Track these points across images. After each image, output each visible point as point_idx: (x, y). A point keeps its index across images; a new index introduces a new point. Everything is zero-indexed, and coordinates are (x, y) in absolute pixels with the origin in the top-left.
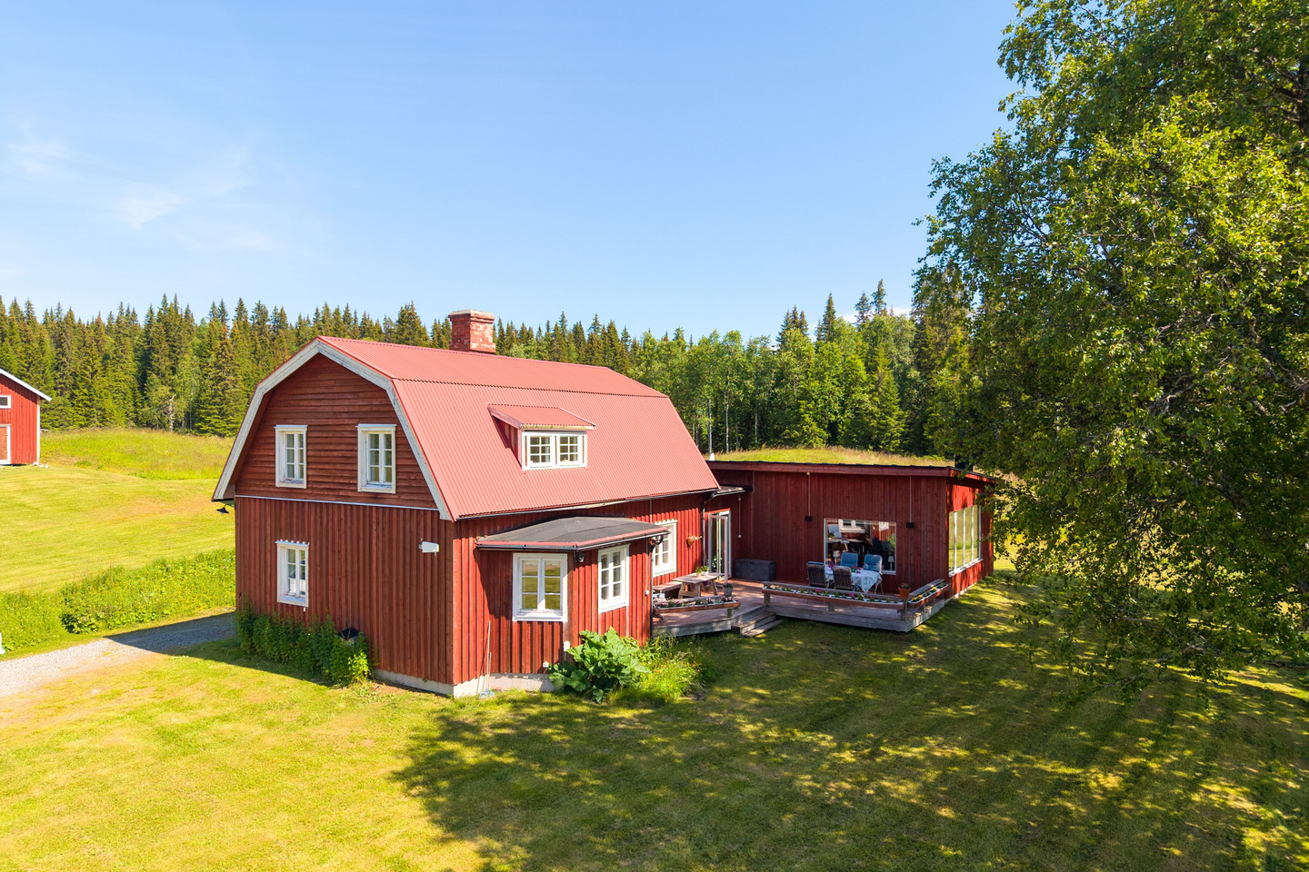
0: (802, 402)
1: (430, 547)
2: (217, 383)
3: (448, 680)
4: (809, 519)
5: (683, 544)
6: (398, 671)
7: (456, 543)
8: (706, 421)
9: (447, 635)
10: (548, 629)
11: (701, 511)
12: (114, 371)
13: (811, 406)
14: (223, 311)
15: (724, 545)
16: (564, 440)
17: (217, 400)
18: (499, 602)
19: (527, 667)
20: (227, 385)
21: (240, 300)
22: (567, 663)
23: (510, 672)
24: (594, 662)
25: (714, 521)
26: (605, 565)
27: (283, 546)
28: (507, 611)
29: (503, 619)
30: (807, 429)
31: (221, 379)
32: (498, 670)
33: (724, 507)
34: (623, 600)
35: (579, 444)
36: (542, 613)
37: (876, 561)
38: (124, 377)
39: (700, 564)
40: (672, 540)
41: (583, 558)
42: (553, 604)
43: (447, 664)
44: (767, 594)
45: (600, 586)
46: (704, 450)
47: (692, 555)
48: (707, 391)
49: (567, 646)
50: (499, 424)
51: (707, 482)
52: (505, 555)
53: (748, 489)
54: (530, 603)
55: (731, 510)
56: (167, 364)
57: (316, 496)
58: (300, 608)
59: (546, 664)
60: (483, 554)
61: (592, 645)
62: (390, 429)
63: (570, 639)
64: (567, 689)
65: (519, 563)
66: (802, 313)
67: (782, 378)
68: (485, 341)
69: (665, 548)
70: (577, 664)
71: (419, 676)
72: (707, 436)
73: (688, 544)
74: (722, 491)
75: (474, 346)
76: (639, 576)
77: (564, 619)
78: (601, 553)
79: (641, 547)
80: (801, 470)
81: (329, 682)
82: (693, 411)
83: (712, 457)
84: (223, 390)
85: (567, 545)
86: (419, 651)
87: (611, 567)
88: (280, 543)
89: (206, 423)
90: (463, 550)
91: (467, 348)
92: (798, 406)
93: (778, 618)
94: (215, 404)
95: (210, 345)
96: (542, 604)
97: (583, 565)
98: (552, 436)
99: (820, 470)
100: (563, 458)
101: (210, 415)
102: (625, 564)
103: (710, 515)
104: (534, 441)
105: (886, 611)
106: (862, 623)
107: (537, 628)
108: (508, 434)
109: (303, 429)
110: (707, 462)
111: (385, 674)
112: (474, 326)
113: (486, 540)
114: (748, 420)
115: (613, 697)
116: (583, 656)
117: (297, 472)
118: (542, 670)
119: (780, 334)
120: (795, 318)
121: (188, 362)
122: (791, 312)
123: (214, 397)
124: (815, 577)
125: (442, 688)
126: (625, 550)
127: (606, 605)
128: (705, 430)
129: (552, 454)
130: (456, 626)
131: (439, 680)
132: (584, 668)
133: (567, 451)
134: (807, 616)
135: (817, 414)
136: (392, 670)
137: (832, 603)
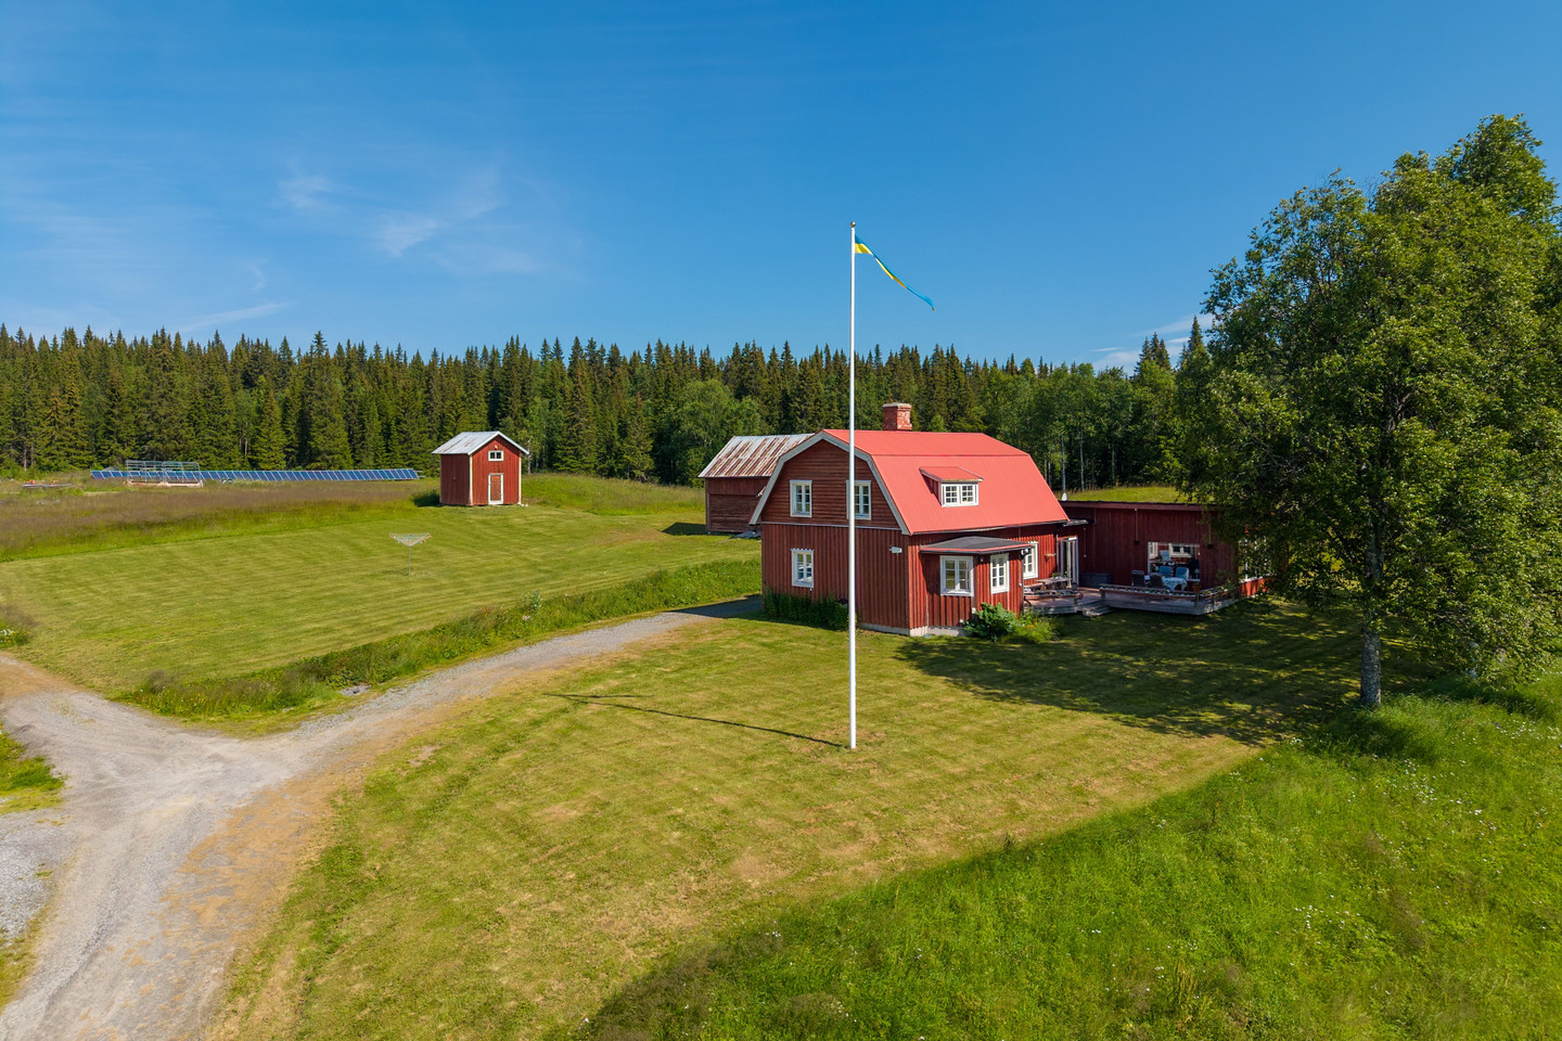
0: (1161, 437)
1: (897, 550)
2: (572, 424)
3: (907, 626)
4: (1136, 543)
5: (1043, 559)
6: (875, 623)
7: (910, 547)
8: (1059, 458)
9: (906, 600)
10: (962, 600)
11: (1055, 536)
12: (470, 414)
13: (1171, 441)
14: (558, 350)
15: (1072, 559)
16: (964, 488)
17: (573, 441)
18: (933, 586)
19: (950, 623)
20: (580, 426)
21: (577, 338)
22: (974, 620)
23: (940, 626)
24: (990, 619)
25: (1065, 544)
26: (994, 565)
27: (795, 552)
28: (938, 592)
29: (935, 595)
30: (1168, 466)
31: (575, 421)
32: (932, 625)
33: (1073, 535)
34: (1005, 588)
35: (973, 491)
36: (958, 591)
37: (1184, 572)
38: (479, 419)
39: (1056, 570)
40: (1034, 553)
41: (982, 559)
42: (963, 586)
43: (906, 616)
44: (1103, 592)
45: (992, 578)
46: (1056, 488)
47: (1049, 567)
48: (1058, 430)
49: (974, 610)
50: (926, 479)
51: (1060, 516)
52: (936, 556)
53: (1091, 521)
54: (951, 585)
55: (1079, 537)
56: (520, 406)
57: (818, 522)
58: (808, 589)
59: (962, 621)
60: (923, 555)
61: (989, 610)
62: (868, 483)
63: (976, 607)
64: (975, 635)
65: (943, 560)
66: (1162, 341)
67: (1140, 411)
68: (906, 422)
69: (1030, 561)
70: (980, 620)
71: (888, 625)
72: (1060, 472)
73: (1046, 559)
74: (1071, 522)
75: (899, 427)
76: (1016, 576)
77: (972, 594)
78: (992, 557)
79: (1015, 556)
80: (1130, 507)
81: (834, 628)
82: (1046, 448)
83: (1064, 498)
84: (577, 432)
85: (973, 551)
86: (888, 610)
87: (998, 567)
88: (793, 550)
89: (562, 463)
90: (914, 551)
91: (896, 429)
92: (1158, 442)
93: (1111, 608)
94: (570, 445)
95: (552, 385)
96: (958, 586)
97: (982, 563)
98: (958, 486)
99: (1144, 507)
100: (964, 499)
101: (565, 455)
102: (1007, 566)
103: (1062, 539)
104: (948, 489)
105: (1183, 603)
106: (1169, 610)
107: (956, 600)
108: (932, 485)
109: (809, 483)
110: (1061, 502)
111: (866, 625)
112: (899, 414)
113: (925, 548)
114: (1105, 456)
115: (1004, 639)
116: (984, 616)
117: (804, 508)
118: (959, 624)
119: (1139, 364)
120: (1156, 346)
121: (539, 403)
122: (1150, 340)
123: (569, 438)
124: (1139, 581)
125: (903, 631)
126: (1006, 556)
127: (996, 590)
128: (1058, 465)
129: (958, 497)
130: (911, 595)
131: (901, 627)
132: (985, 623)
133: (967, 496)
134: (1130, 607)
135: (1178, 450)
136: (870, 622)
137: (1146, 597)
